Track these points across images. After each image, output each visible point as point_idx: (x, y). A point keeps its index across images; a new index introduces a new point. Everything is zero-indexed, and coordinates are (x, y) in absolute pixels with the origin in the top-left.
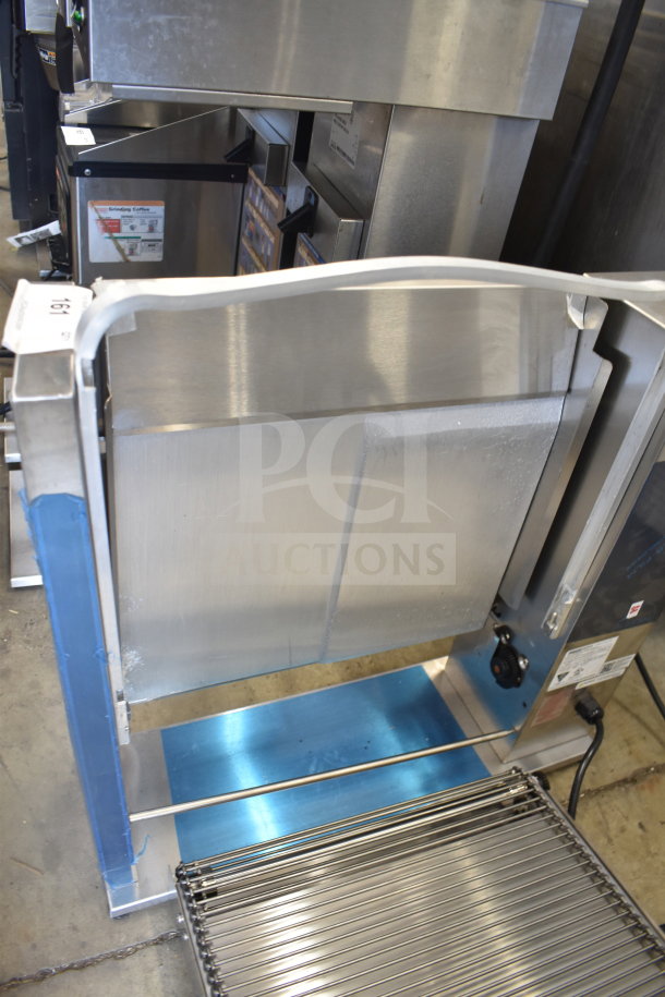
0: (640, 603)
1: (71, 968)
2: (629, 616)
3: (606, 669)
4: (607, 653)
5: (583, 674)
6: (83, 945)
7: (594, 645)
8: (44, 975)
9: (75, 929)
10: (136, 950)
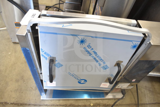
0: (135, 80)
1: (33, 105)
2: (132, 81)
3: (127, 87)
4: (128, 85)
5: (123, 87)
6: (36, 102)
7: (125, 84)
8: (30, 105)
9: (36, 100)
10: (43, 105)
